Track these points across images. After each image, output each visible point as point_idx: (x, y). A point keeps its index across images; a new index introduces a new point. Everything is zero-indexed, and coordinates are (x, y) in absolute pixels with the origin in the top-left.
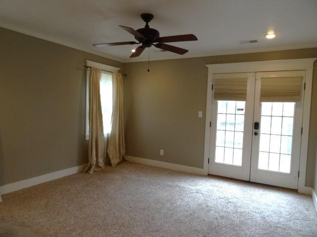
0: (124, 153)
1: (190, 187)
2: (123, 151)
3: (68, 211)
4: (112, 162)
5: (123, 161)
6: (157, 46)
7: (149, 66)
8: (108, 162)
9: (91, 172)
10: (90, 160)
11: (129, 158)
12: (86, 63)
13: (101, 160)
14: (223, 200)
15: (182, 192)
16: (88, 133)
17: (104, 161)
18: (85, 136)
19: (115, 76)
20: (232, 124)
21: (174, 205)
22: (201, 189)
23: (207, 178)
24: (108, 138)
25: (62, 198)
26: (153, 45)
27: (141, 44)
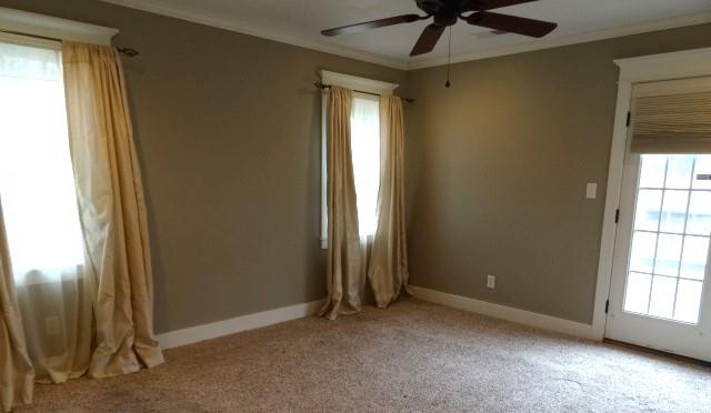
0: (406, 280)
1: (553, 365)
2: (403, 275)
3: (278, 392)
4: (378, 298)
5: (403, 297)
6: (472, 20)
7: (449, 75)
8: (369, 298)
9: (333, 317)
10: (330, 290)
11: (416, 291)
12: (320, 77)
13: (353, 293)
14: (633, 403)
15: (529, 375)
16: (325, 235)
17: (359, 294)
18: (320, 241)
19: (387, 103)
20: (678, 215)
21: (507, 402)
22: (579, 371)
23: (601, 348)
24: (369, 246)
25: (271, 365)
26: (463, 18)
27: (431, 21)
